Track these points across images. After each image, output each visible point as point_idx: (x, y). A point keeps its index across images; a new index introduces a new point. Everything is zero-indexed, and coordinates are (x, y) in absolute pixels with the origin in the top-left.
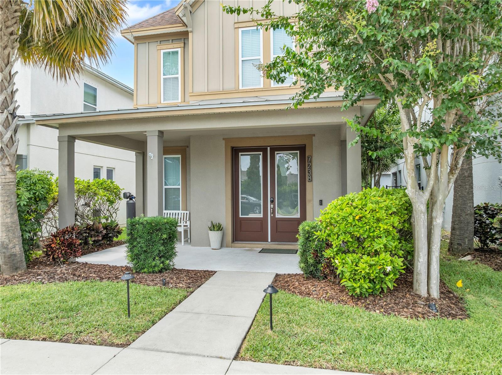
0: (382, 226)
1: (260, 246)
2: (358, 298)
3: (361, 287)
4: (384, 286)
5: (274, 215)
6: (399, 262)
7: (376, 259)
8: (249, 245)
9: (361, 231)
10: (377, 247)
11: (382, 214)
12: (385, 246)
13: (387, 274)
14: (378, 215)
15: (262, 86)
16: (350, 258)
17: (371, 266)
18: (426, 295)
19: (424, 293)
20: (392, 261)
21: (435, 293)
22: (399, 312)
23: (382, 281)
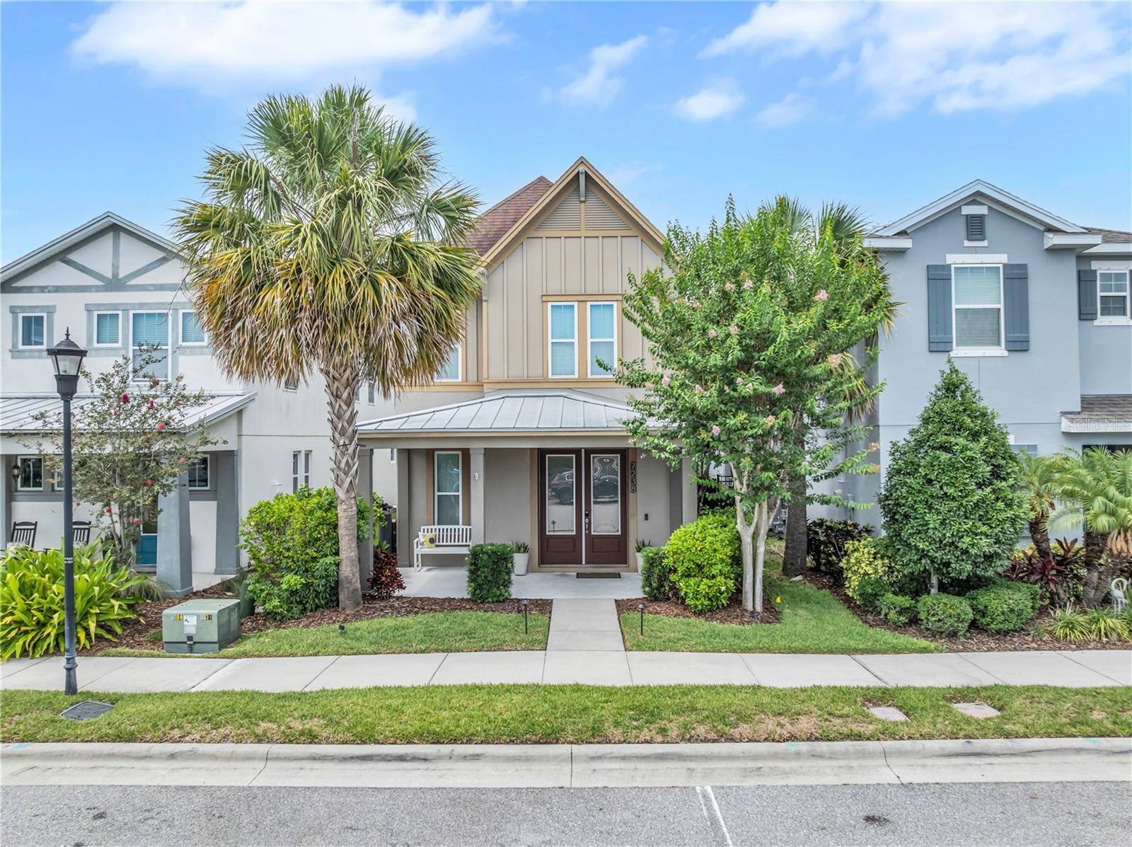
0: (719, 556)
1: (573, 570)
2: (699, 613)
3: (702, 604)
4: (720, 603)
5: (590, 532)
6: (731, 583)
7: (713, 581)
8: (560, 569)
9: (702, 560)
10: (714, 572)
11: (717, 546)
12: (720, 571)
13: (721, 594)
14: (715, 546)
15: (576, 376)
16: (692, 581)
17: (709, 587)
18: (752, 609)
19: (750, 608)
20: (725, 583)
21: (759, 608)
22: (731, 622)
23: (718, 599)
